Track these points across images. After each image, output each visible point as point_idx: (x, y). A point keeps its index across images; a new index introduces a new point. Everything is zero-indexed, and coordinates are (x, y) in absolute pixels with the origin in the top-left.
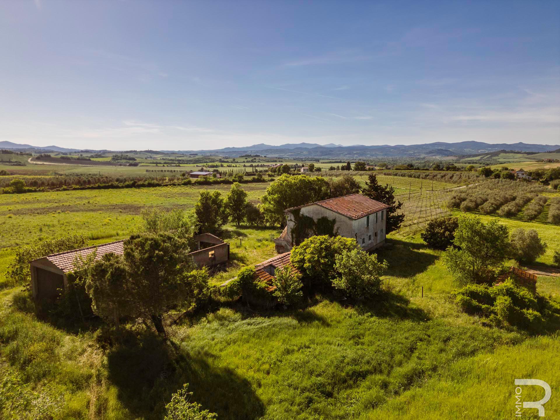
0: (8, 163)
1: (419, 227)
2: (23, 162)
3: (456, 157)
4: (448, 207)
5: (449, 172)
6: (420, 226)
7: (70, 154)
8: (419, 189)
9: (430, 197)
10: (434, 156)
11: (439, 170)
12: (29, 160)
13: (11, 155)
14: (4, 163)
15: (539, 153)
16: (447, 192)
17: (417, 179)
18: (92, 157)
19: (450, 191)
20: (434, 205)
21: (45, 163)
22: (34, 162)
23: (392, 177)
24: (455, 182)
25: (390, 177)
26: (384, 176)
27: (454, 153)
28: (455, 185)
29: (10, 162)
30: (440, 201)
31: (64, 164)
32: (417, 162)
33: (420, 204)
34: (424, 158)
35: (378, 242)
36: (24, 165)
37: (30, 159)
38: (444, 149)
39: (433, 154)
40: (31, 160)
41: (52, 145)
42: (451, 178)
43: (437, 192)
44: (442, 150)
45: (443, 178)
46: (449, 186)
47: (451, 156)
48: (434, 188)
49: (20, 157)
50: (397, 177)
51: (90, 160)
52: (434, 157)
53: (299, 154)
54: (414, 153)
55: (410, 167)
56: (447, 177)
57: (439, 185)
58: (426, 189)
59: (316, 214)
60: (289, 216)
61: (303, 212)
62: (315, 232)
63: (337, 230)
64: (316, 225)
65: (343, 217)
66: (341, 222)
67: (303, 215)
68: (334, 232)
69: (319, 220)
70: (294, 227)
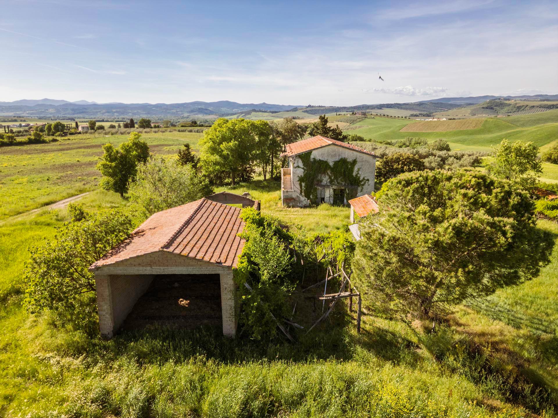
15: (280, 112)
27: (213, 112)
34: (188, 117)
53: (43, 112)
55: (195, 123)
59: (332, 156)
60: (296, 162)
61: (315, 155)
62: (330, 178)
63: (358, 171)
64: (332, 169)
65: (365, 156)
66: (363, 161)
67: (314, 159)
68: (354, 174)
69: (336, 163)
70: (303, 175)
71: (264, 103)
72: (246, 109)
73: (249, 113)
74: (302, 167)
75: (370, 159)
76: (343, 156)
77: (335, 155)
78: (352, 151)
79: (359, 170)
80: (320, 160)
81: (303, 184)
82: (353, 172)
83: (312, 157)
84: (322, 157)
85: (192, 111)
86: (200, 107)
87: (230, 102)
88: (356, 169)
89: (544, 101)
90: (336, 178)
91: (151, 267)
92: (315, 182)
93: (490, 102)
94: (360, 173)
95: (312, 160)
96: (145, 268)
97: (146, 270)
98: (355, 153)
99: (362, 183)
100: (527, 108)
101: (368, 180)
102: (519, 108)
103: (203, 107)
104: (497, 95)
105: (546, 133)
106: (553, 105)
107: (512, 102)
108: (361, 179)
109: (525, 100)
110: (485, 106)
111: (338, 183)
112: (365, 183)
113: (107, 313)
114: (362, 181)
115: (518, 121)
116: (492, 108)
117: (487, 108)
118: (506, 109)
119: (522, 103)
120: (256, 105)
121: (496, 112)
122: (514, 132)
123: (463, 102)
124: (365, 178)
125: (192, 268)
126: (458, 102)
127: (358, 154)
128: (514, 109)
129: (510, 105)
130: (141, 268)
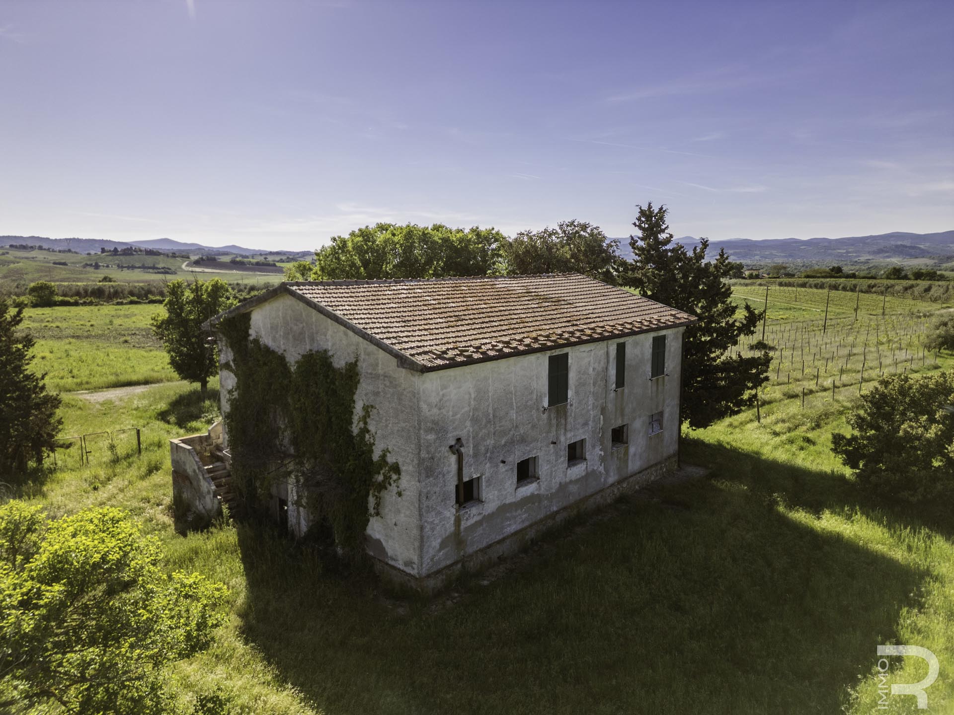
0: (151, 270)
1: (837, 401)
2: (173, 269)
3: (933, 259)
4: (928, 347)
5: (919, 282)
6: (841, 398)
7: (253, 257)
8: (853, 312)
9: (878, 326)
10: (888, 257)
11: (899, 278)
12: (184, 266)
13: (158, 257)
14: (146, 270)
16: (920, 317)
17: (850, 293)
18: (282, 261)
19: (925, 316)
20: (889, 341)
21: (206, 270)
22: (191, 269)
23: (794, 289)
24: (935, 300)
25: (790, 288)
26: (778, 287)
27: (928, 253)
28: (937, 306)
29: (154, 268)
30: (903, 333)
31: (234, 271)
32: (853, 268)
33: (851, 339)
34: (867, 262)
35: (634, 465)
36: (175, 273)
37: (185, 263)
38: (908, 244)
39: (887, 254)
40: (187, 266)
41: (231, 244)
42: (928, 290)
43: (894, 317)
44: (905, 247)
45: (909, 291)
46: (924, 306)
47: (923, 257)
48: (887, 311)
49: (171, 260)
50: (807, 289)
51: (274, 265)
52: (888, 260)
54: (848, 252)
55: (837, 272)
56: (917, 290)
57: (900, 306)
58: (869, 312)
59: (294, 338)
61: (259, 328)
67: (257, 342)
74: (233, 367)
76: (322, 344)
80: (268, 349)
83: (252, 333)
84: (274, 339)
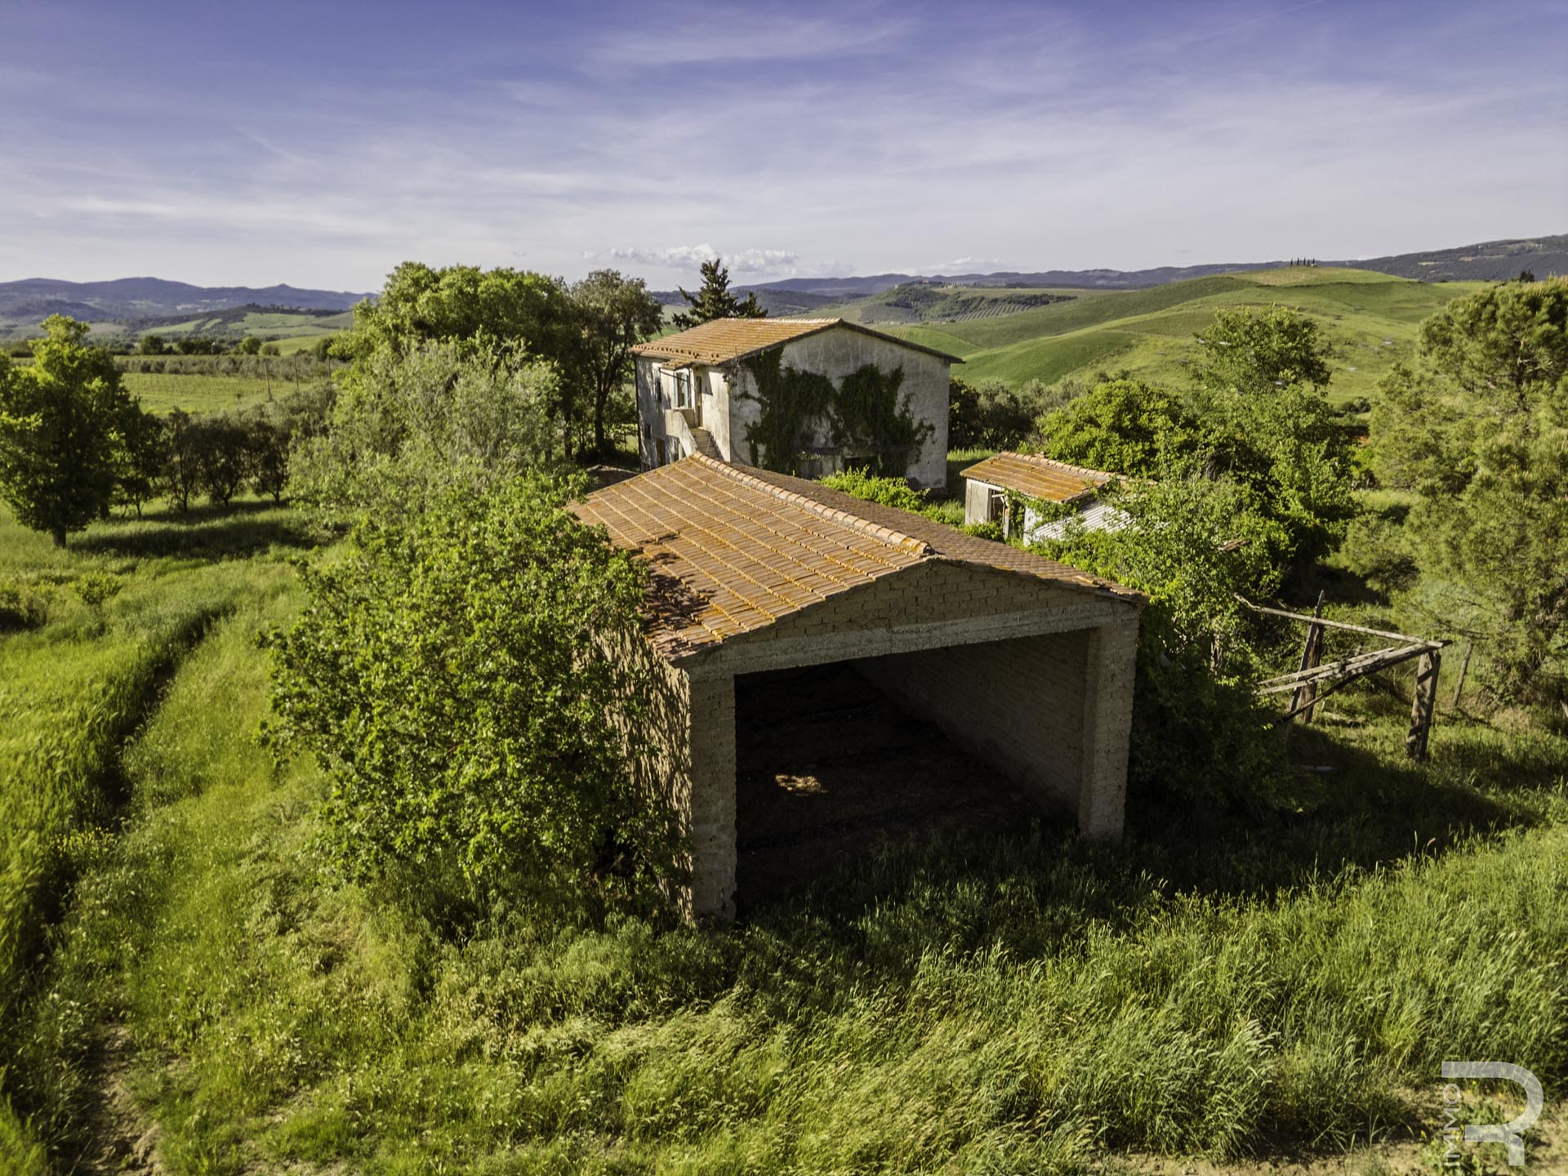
15: (338, 312)
59: (837, 360)
60: (738, 381)
61: (794, 359)
62: (834, 426)
63: (906, 404)
64: (842, 401)
65: (923, 359)
66: (918, 374)
67: (789, 370)
68: (897, 412)
69: (848, 380)
70: (759, 420)
71: (283, 287)
72: (222, 304)
73: (237, 315)
74: (757, 395)
75: (934, 365)
76: (867, 360)
77: (845, 359)
78: (888, 346)
79: (908, 398)
80: (805, 372)
81: (762, 449)
82: (893, 403)
83: (783, 363)
84: (811, 364)
85: (23, 312)
86: (52, 298)
87: (162, 282)
88: (901, 397)
89: (1014, 286)
90: (850, 426)
91: (889, 627)
92: (797, 442)
93: (901, 290)
94: (911, 407)
95: (784, 374)
96: (867, 633)
97: (870, 641)
98: (897, 349)
99: (918, 437)
100: (984, 304)
101: (932, 428)
102: (966, 305)
103: (61, 297)
104: (911, 273)
105: (1047, 360)
106: (1035, 297)
107: (949, 289)
108: (915, 425)
109: (975, 285)
110: (892, 299)
111: (856, 440)
112: (924, 438)
113: (723, 828)
114: (918, 430)
115: (980, 333)
116: (907, 306)
117: (896, 305)
118: (938, 307)
119: (970, 294)
120: (259, 292)
121: (918, 315)
122: (979, 359)
123: (838, 291)
124: (926, 424)
125: (1019, 615)
126: (828, 291)
127: (906, 353)
128: (957, 308)
129: (945, 297)
130: (853, 636)
